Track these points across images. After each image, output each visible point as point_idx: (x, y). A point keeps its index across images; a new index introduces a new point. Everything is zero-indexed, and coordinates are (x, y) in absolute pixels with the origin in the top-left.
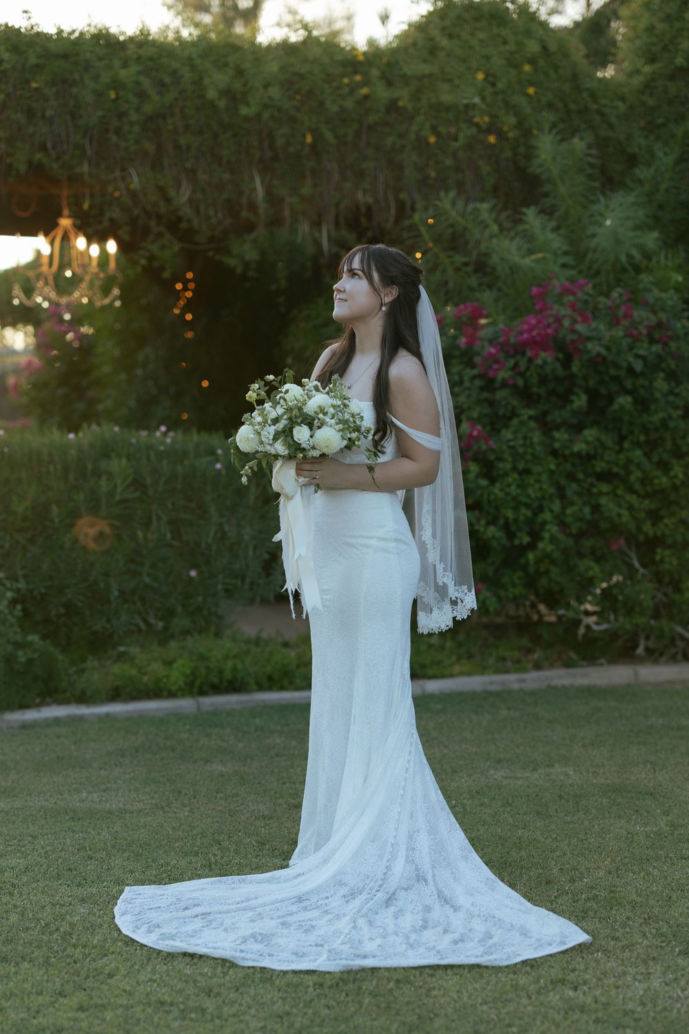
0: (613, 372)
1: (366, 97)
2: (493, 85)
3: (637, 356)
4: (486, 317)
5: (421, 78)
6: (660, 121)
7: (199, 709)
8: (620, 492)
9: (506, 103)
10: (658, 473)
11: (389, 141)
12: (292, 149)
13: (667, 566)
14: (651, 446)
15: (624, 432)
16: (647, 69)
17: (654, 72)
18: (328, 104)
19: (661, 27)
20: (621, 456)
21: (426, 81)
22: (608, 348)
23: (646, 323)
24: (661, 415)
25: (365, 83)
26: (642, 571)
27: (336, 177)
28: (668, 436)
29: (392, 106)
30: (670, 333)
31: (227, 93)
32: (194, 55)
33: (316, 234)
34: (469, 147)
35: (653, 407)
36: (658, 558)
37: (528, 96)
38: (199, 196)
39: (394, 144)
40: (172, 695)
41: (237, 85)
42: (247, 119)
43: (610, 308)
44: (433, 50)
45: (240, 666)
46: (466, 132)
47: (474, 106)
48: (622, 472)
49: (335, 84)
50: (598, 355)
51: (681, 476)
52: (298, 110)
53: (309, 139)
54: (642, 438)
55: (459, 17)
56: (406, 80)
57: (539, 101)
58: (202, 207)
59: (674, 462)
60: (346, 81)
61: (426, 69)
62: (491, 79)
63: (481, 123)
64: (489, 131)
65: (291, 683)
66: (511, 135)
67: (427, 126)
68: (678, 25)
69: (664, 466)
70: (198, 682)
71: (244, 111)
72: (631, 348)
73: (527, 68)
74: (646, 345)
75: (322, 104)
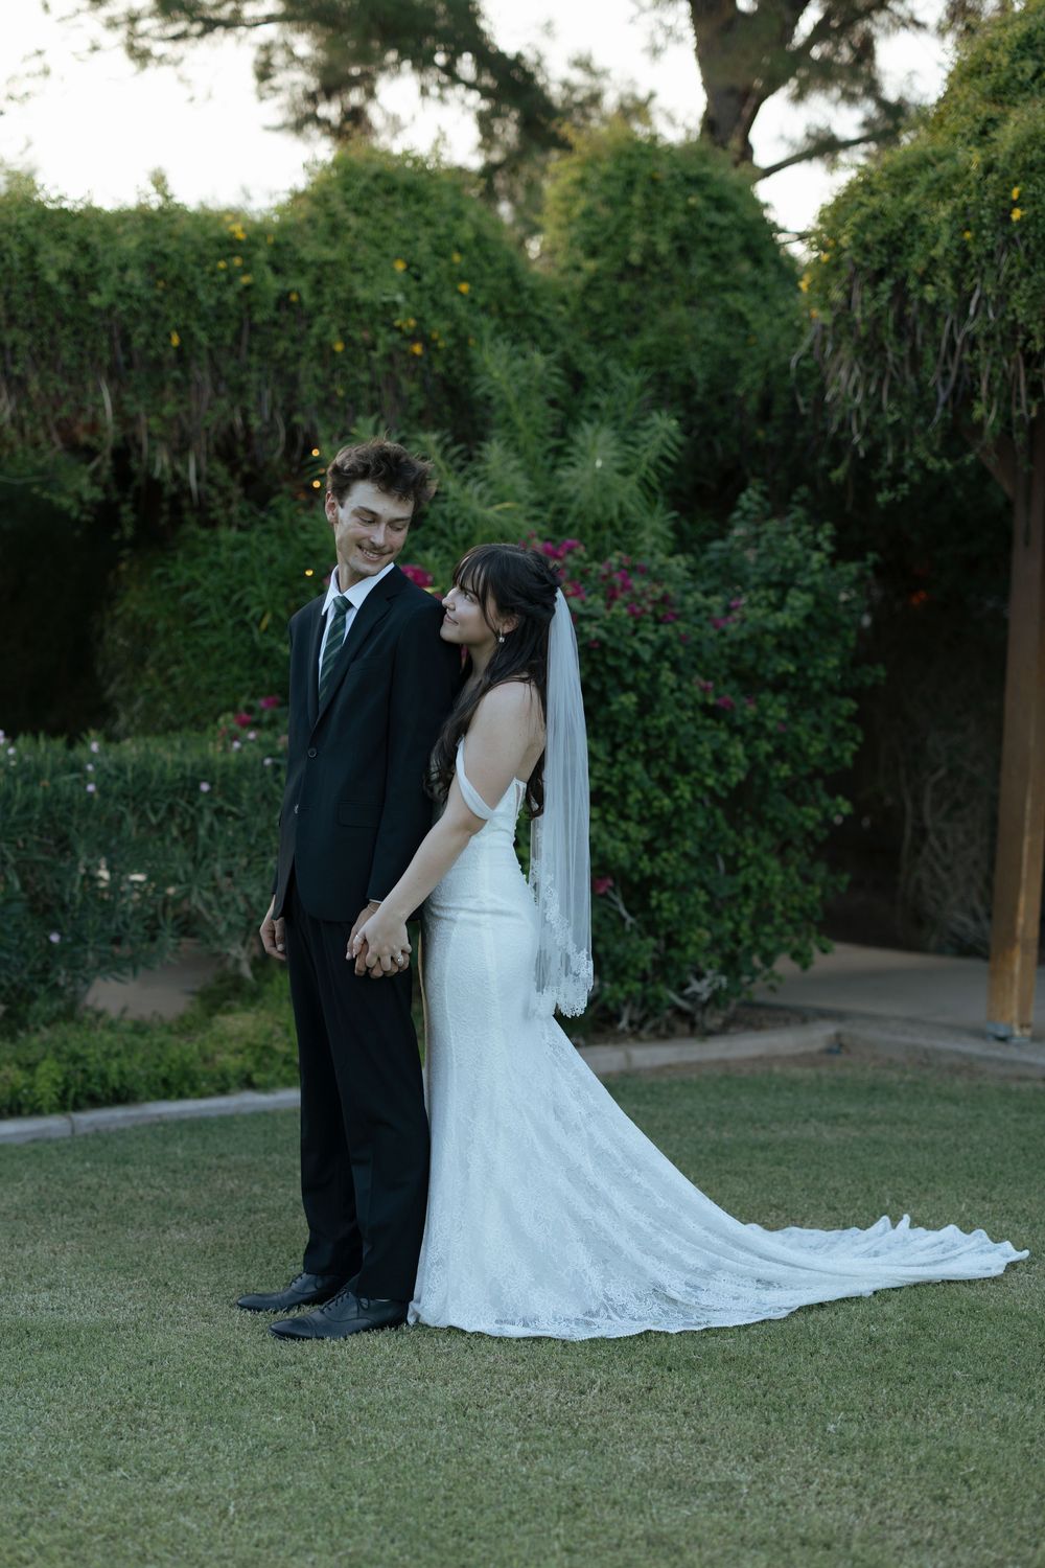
0: (611, 661)
1: (248, 288)
2: (418, 278)
3: (643, 641)
4: (432, 585)
5: (323, 265)
6: (610, 331)
7: (73, 1131)
8: (611, 818)
9: (435, 303)
10: (658, 792)
11: (282, 345)
12: (152, 353)
13: (666, 915)
14: (649, 758)
15: (618, 739)
16: (590, 265)
17: (597, 270)
18: (202, 295)
19: (605, 212)
20: (615, 771)
21: (328, 269)
22: (609, 631)
23: (651, 597)
24: (667, 719)
25: (246, 270)
26: (630, 920)
27: (208, 391)
28: (673, 744)
29: (283, 301)
30: (677, 610)
31: (68, 275)
32: (23, 222)
33: (179, 467)
34: (389, 358)
35: (658, 707)
36: (654, 903)
37: (461, 294)
38: (24, 412)
39: (286, 350)
40: (36, 1111)
41: (82, 265)
42: (94, 310)
43: (604, 577)
44: (336, 229)
45: (127, 1068)
46: (386, 340)
47: (395, 305)
48: (615, 792)
49: (208, 269)
50: (598, 640)
51: (688, 796)
52: (160, 300)
53: (175, 340)
54: (642, 748)
55: (366, 188)
56: (301, 267)
57: (473, 301)
58: (28, 427)
59: (678, 777)
60: (222, 265)
61: (330, 254)
62: (415, 272)
63: (405, 327)
64: (412, 339)
65: (193, 1088)
66: (441, 344)
67: (334, 329)
68: (624, 211)
69: (666, 784)
70: (72, 1091)
71: (95, 300)
72: (635, 632)
73: (456, 258)
74: (651, 626)
75: (192, 294)
